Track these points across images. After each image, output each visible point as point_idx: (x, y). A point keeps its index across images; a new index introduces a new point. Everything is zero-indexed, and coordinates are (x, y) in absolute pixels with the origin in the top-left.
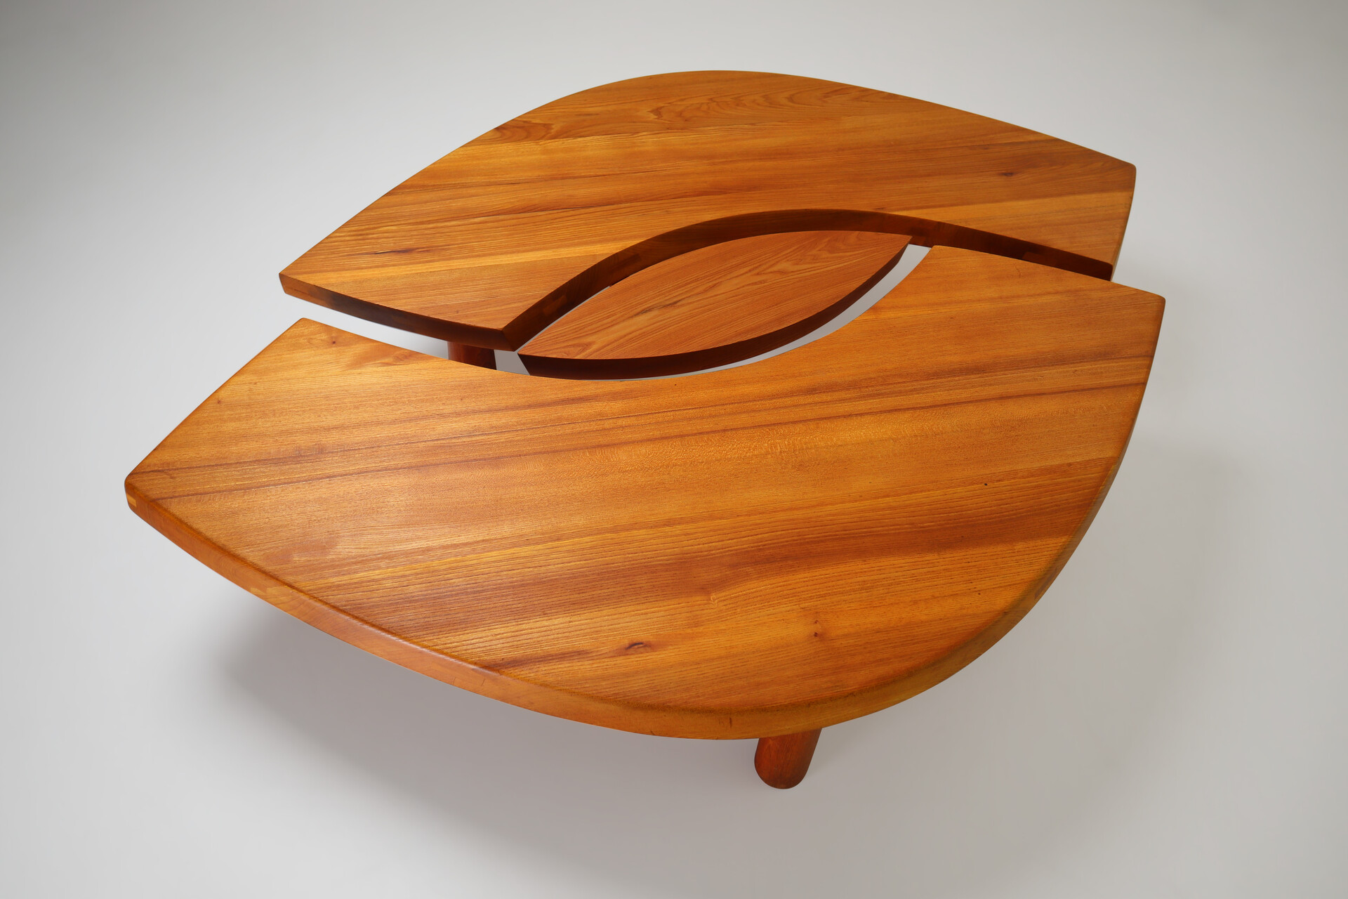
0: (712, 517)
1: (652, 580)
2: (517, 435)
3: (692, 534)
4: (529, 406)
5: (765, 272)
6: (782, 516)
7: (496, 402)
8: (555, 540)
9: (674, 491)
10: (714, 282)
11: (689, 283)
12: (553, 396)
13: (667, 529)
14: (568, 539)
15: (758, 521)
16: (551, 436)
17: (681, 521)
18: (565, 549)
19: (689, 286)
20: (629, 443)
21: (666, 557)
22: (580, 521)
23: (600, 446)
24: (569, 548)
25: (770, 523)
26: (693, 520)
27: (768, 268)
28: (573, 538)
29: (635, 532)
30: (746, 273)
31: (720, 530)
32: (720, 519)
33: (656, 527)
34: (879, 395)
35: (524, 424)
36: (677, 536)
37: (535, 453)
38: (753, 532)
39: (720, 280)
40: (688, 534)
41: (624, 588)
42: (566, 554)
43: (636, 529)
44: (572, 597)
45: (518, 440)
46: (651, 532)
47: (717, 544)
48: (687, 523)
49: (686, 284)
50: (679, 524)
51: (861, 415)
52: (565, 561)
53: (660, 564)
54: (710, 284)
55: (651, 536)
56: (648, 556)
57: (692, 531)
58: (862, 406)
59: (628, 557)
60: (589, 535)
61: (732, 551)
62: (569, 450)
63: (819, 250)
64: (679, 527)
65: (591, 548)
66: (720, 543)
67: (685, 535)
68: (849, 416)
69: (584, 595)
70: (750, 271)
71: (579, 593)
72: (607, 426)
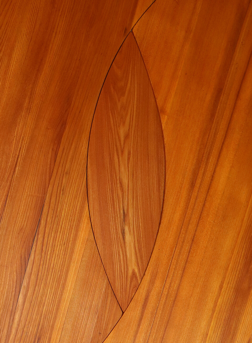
0: (227, 269)
1: (238, 306)
2: (152, 336)
3: (229, 281)
4: (139, 325)
5: (122, 148)
6: (239, 240)
7: (129, 341)
8: (207, 336)
9: (209, 279)
10: (118, 182)
11: (113, 197)
12: (138, 312)
13: (223, 290)
14: (209, 331)
15: (237, 252)
16: (160, 321)
17: (222, 283)
18: (212, 334)
19: (115, 198)
20: (179, 287)
21: (233, 296)
22: (204, 324)
23: (174, 301)
24: (212, 332)
25: (239, 247)
26: (224, 278)
27: (120, 144)
28: (209, 329)
29: (218, 303)
30: (118, 158)
31: (232, 269)
32: (229, 266)
33: (220, 294)
34: (209, 154)
35: (147, 331)
36: (227, 288)
37: (165, 331)
38: (240, 256)
39: (118, 178)
40: (228, 283)
41: (236, 317)
42: (214, 334)
43: (217, 302)
44: (230, 338)
45: (155, 337)
46: (221, 297)
47: (237, 273)
48: (224, 280)
49: (113, 199)
50: (223, 284)
51: (214, 171)
52: (217, 335)
53: (234, 299)
54: (119, 185)
55: (223, 298)
56: (229, 303)
57: (228, 280)
58: (211, 167)
59: (226, 310)
60: (211, 322)
61: (242, 269)
62: (170, 316)
63: (119, 101)
64: (224, 284)
65: (216, 323)
66: (238, 272)
67: (228, 284)
68: (213, 177)
69: (231, 333)
70: (118, 155)
71: (230, 335)
72: (166, 293)
